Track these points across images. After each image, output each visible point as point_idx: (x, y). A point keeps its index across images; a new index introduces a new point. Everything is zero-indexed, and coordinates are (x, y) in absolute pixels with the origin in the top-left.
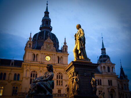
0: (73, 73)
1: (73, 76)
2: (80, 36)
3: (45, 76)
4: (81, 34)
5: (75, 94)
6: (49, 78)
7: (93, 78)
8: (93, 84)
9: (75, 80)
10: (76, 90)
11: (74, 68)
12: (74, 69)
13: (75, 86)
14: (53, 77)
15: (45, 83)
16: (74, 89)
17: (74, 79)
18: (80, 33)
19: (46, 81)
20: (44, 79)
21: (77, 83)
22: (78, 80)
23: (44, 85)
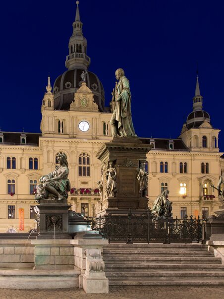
0: (109, 162)
1: (108, 168)
2: (120, 93)
3: (57, 173)
4: (123, 88)
5: (111, 195)
6: (61, 176)
7: (141, 170)
8: (140, 180)
9: (109, 174)
10: (112, 190)
11: (109, 154)
12: (110, 156)
13: (110, 184)
14: (67, 175)
15: (56, 183)
16: (109, 189)
17: (108, 172)
18: (121, 86)
19: (58, 180)
20: (55, 177)
21: (113, 179)
22: (116, 173)
23: (54, 187)
